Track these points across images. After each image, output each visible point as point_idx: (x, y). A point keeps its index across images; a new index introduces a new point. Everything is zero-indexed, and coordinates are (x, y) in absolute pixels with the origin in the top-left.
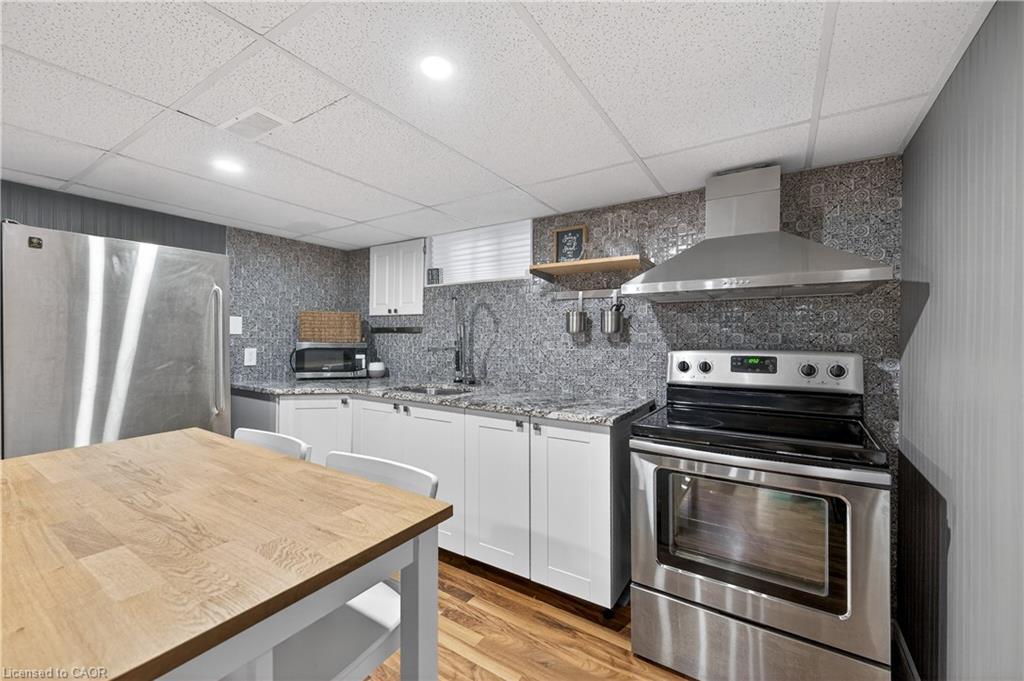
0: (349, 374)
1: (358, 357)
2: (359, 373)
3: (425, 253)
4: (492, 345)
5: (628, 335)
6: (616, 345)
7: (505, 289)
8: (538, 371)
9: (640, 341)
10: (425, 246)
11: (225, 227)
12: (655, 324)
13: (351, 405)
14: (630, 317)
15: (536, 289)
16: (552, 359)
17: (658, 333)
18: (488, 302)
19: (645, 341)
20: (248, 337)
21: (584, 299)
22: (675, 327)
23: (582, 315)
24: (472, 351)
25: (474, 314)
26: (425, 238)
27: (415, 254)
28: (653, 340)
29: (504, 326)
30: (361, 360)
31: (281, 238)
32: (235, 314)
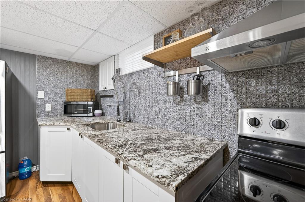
0: (86, 115)
1: (89, 107)
2: (89, 115)
3: (115, 62)
4: (137, 103)
5: (207, 96)
6: (199, 103)
7: (142, 74)
8: (156, 117)
9: (216, 101)
10: (115, 59)
11: (36, 55)
12: (227, 88)
13: (71, 130)
14: (208, 85)
15: (156, 73)
16: (163, 111)
17: (230, 95)
18: (136, 82)
19: (220, 101)
20: (47, 99)
21: (179, 75)
22: (244, 90)
23: (176, 85)
24: (130, 106)
25: (130, 88)
26: (115, 56)
27: (111, 63)
28: (226, 100)
29: (142, 93)
30: (90, 109)
31: (63, 60)
32: (41, 90)
